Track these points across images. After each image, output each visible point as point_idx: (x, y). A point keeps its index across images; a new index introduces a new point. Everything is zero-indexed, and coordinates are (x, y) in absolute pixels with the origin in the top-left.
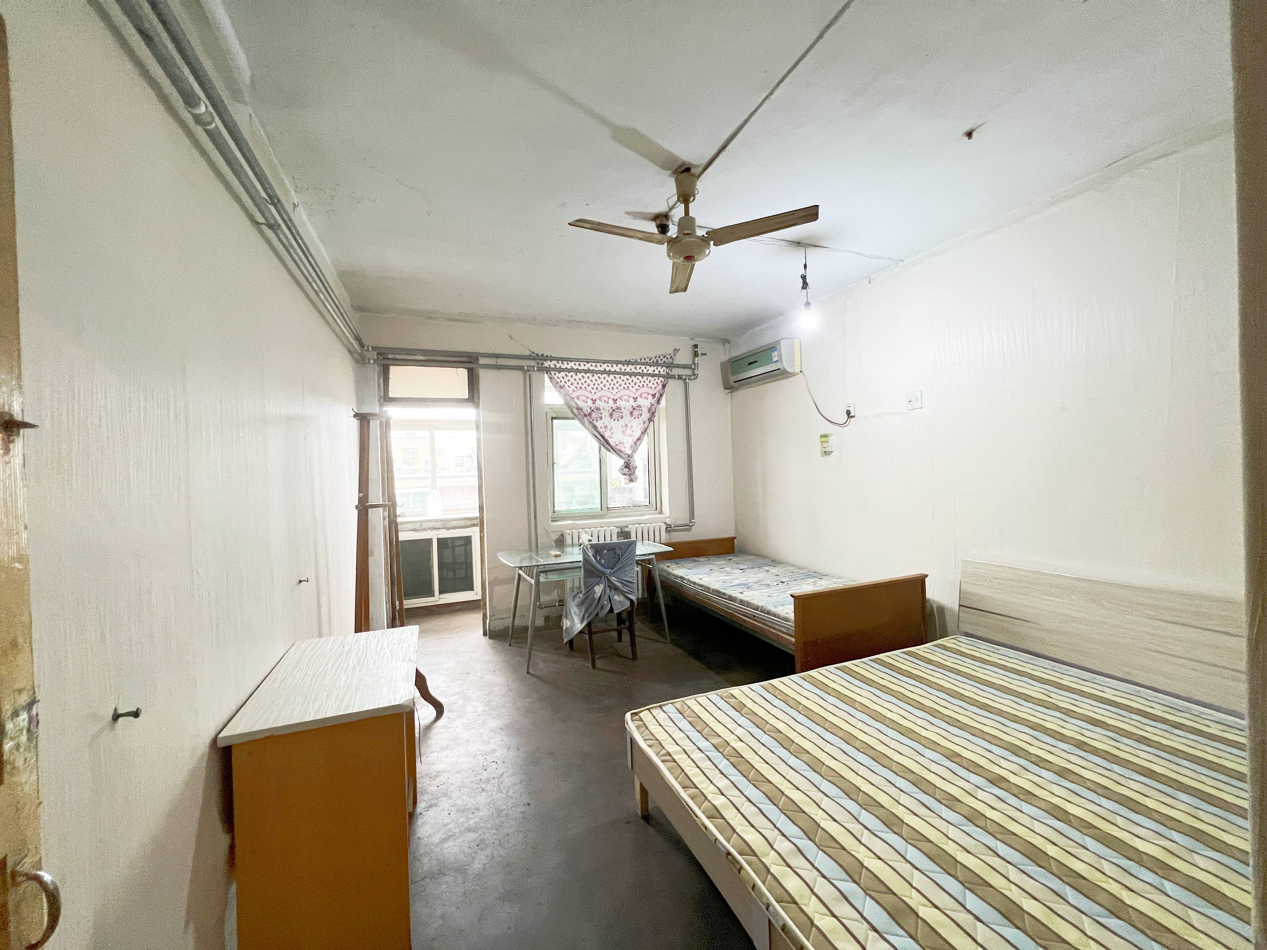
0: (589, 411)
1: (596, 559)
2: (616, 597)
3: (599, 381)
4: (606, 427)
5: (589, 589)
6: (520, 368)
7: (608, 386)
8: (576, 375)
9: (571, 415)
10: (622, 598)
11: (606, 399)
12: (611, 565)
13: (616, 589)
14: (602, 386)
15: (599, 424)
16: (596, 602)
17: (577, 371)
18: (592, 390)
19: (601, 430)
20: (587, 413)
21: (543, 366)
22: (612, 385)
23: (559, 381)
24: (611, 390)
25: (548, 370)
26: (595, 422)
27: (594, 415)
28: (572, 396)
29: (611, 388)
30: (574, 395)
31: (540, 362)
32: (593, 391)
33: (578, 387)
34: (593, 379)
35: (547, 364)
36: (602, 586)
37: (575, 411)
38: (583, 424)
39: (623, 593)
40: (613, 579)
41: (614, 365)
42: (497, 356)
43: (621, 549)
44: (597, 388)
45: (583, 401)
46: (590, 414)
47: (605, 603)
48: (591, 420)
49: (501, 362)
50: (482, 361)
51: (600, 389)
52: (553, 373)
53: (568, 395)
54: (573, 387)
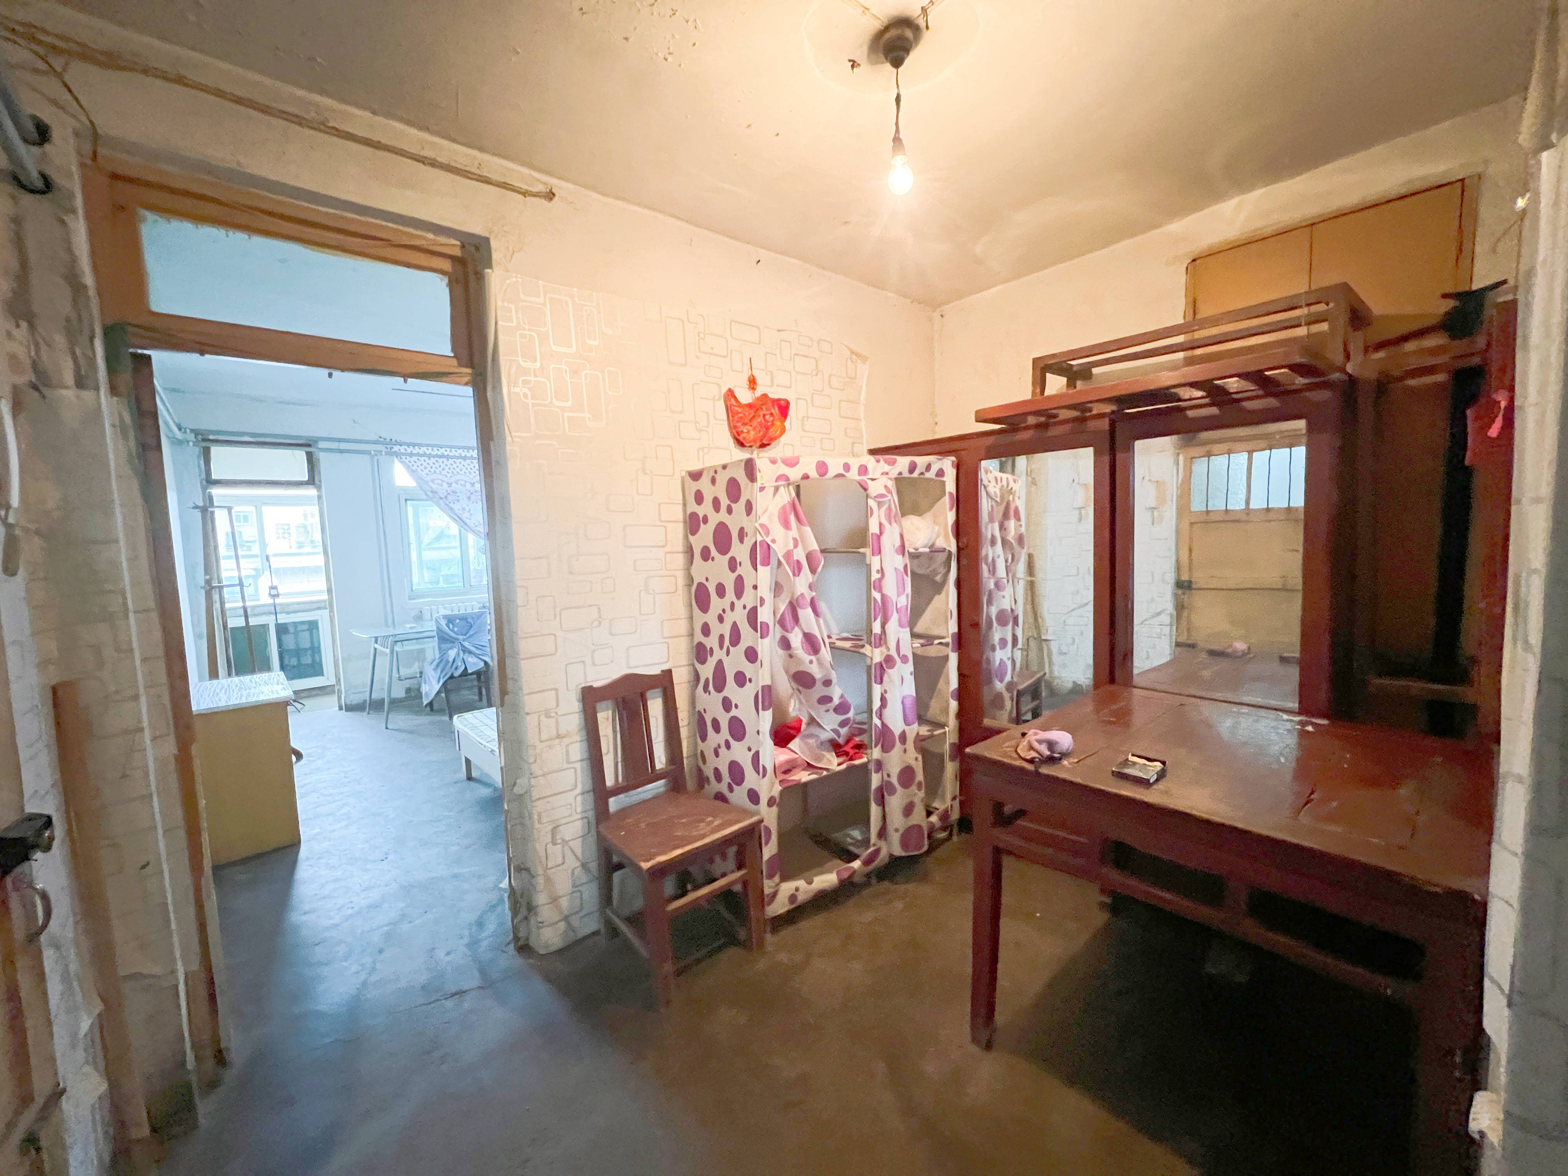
0: (445, 494)
1: (449, 627)
3: (455, 466)
4: (464, 509)
5: (443, 653)
6: (367, 453)
7: (464, 470)
8: (429, 459)
9: (425, 497)
10: (475, 660)
11: (463, 483)
12: (464, 632)
13: (470, 652)
14: (458, 470)
15: (456, 507)
16: (450, 664)
17: (430, 456)
18: (447, 474)
19: (458, 512)
20: (443, 496)
21: (393, 450)
22: (469, 470)
23: (410, 465)
24: (468, 474)
25: (397, 455)
26: (451, 505)
27: (450, 498)
28: (426, 479)
29: (467, 472)
30: (429, 478)
31: (389, 446)
32: (449, 475)
33: (432, 471)
34: (448, 463)
35: (396, 448)
36: (456, 650)
37: (430, 494)
38: (439, 506)
39: (477, 656)
40: (466, 644)
41: (471, 451)
42: (340, 440)
43: (472, 618)
44: (453, 472)
45: (438, 484)
46: (446, 497)
47: (459, 664)
48: (447, 502)
49: (343, 446)
50: (322, 445)
51: (455, 473)
52: (403, 457)
53: (421, 478)
54: (427, 471)
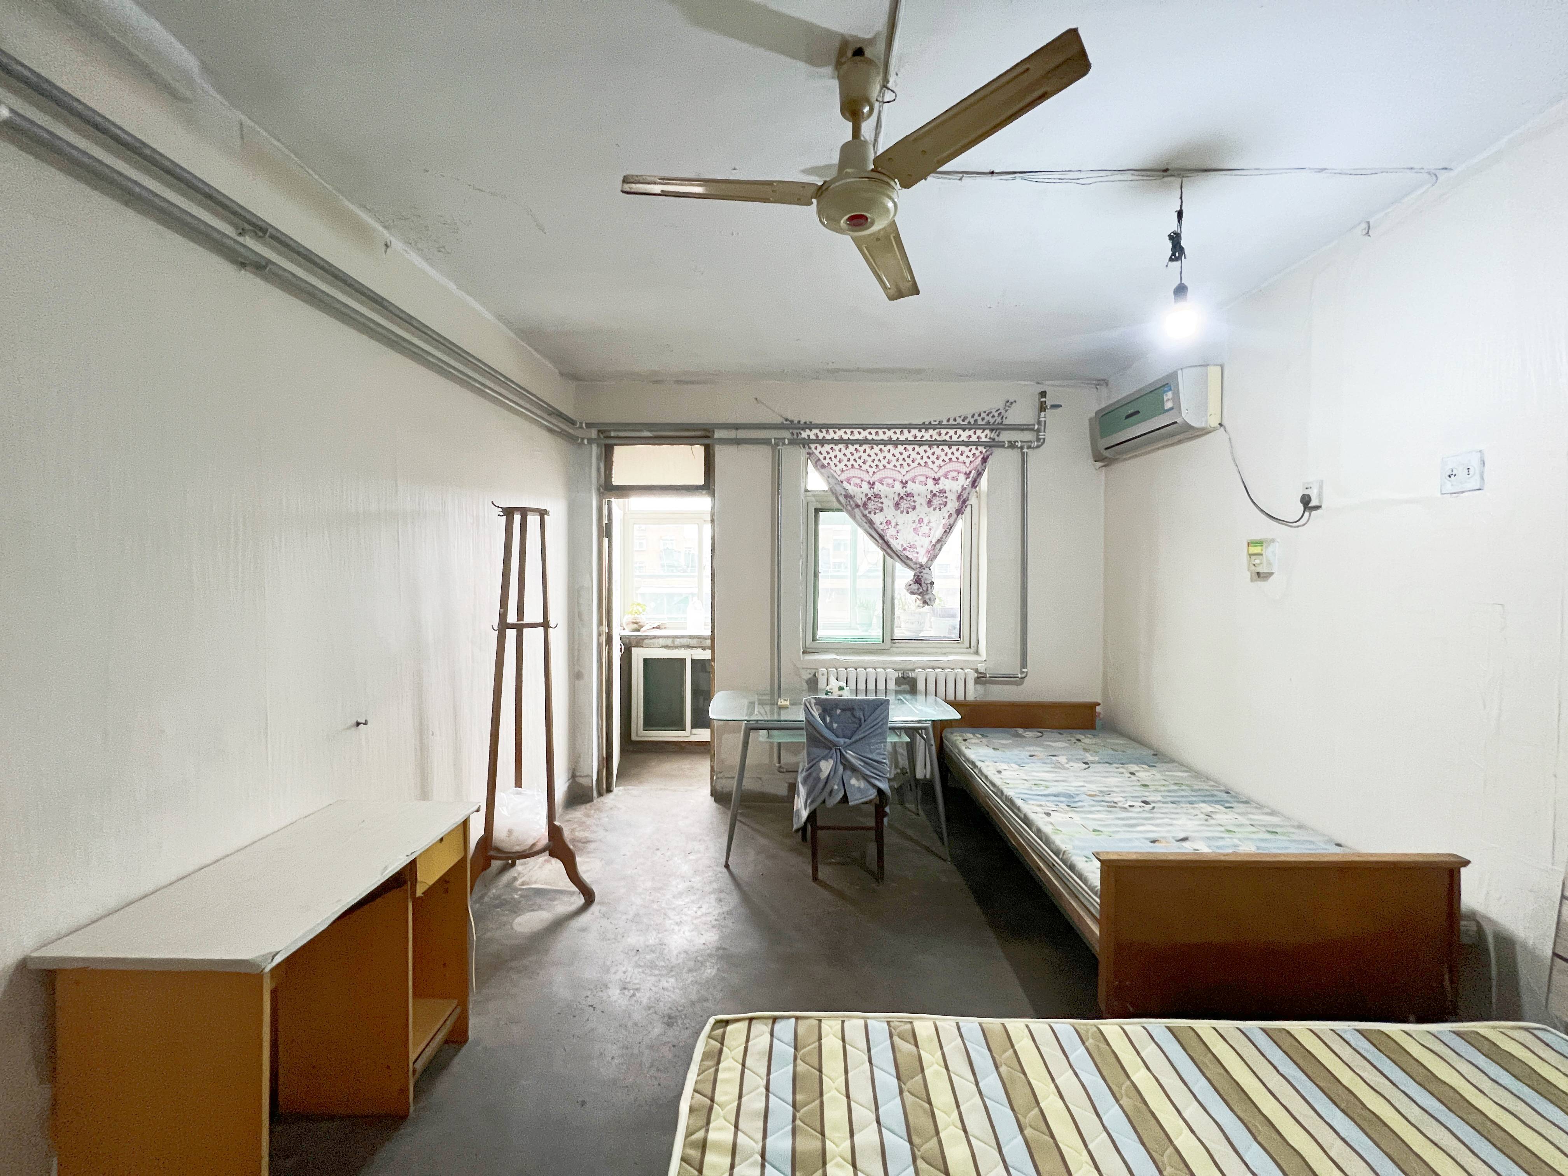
0: (864, 499)
1: (824, 720)
2: (853, 781)
3: (881, 456)
4: (888, 522)
5: (813, 765)
6: (766, 442)
7: (894, 462)
8: (847, 447)
9: (836, 505)
10: (862, 784)
11: (890, 481)
12: (849, 733)
13: (854, 770)
14: (884, 462)
15: (878, 519)
16: (821, 785)
17: (848, 442)
18: (869, 470)
19: (880, 528)
20: (859, 502)
21: (799, 437)
22: (901, 461)
23: (821, 457)
24: (898, 468)
25: (806, 443)
26: (872, 516)
27: (871, 505)
28: (840, 479)
29: (898, 464)
30: (843, 477)
31: (795, 432)
32: (871, 471)
33: (849, 464)
34: (872, 453)
35: (804, 435)
36: (831, 762)
37: (842, 499)
38: (853, 517)
39: (865, 778)
40: (850, 755)
41: (906, 431)
42: (737, 427)
43: (863, 710)
44: (877, 466)
45: (856, 485)
46: (865, 505)
47: (836, 787)
48: (866, 512)
49: (742, 434)
50: (718, 434)
51: (881, 467)
52: (813, 446)
53: (833, 477)
54: (841, 466)
